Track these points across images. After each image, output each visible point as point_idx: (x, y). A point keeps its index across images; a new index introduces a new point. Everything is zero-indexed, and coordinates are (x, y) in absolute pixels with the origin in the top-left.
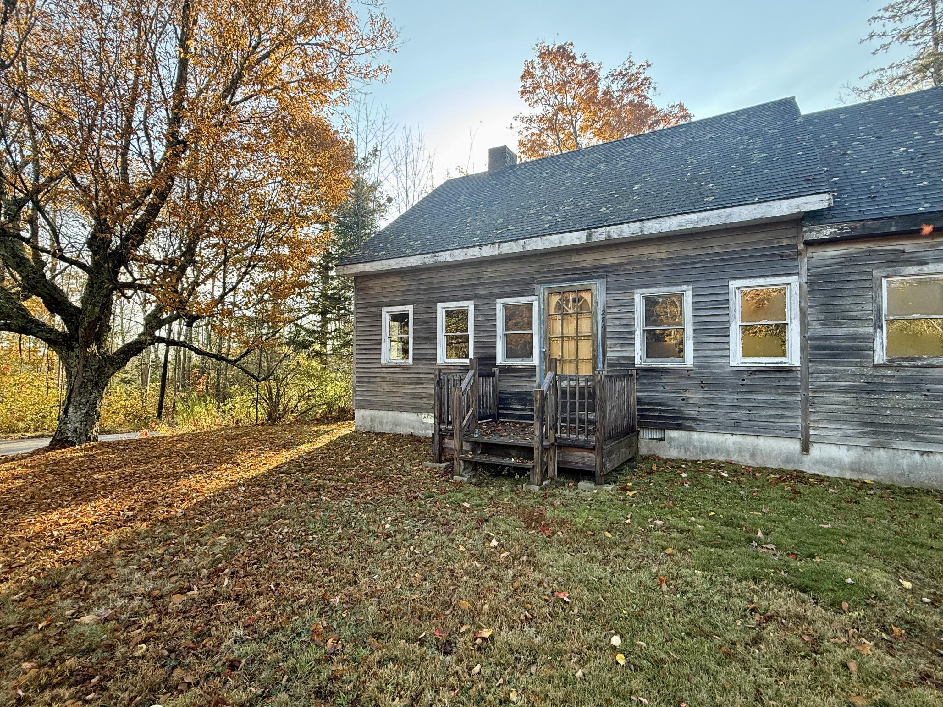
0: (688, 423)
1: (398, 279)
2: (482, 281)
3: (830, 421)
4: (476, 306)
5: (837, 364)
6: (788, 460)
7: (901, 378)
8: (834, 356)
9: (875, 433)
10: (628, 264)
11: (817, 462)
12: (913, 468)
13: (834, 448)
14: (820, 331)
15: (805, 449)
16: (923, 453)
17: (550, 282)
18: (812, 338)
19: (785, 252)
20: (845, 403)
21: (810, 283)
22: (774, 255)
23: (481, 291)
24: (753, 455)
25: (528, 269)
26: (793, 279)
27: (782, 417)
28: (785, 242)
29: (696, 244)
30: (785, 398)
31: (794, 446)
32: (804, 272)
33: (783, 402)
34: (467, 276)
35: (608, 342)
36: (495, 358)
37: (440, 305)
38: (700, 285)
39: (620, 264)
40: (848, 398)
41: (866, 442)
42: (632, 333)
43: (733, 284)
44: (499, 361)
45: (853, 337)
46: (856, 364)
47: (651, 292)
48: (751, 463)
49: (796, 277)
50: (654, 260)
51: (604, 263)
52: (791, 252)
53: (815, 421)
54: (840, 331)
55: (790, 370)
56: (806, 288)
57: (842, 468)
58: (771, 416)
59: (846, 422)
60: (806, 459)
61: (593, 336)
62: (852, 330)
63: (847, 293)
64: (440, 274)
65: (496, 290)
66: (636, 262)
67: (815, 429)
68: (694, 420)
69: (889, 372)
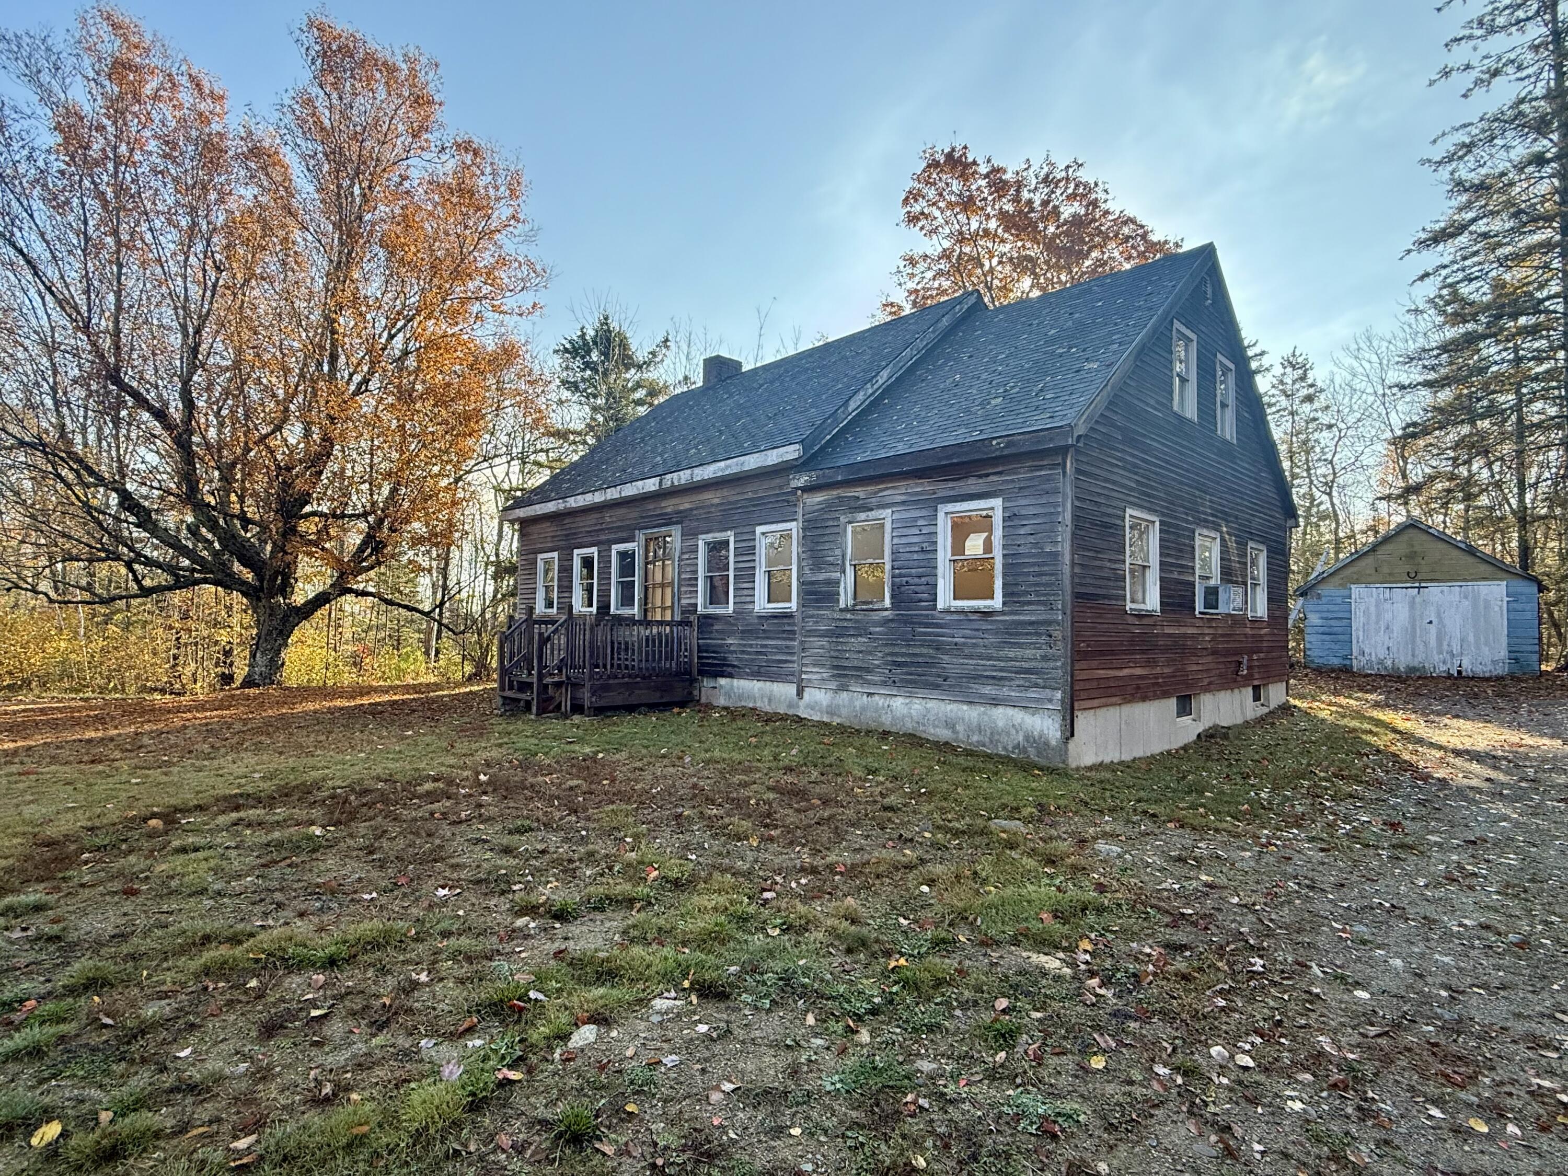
0: (729, 669)
1: (549, 524)
2: (604, 526)
3: (814, 665)
4: (599, 552)
5: (819, 608)
6: (790, 706)
8: (817, 601)
9: (840, 676)
10: (697, 509)
11: (807, 706)
12: (864, 709)
13: (817, 691)
14: (809, 576)
15: (800, 694)
16: (869, 694)
17: (646, 528)
18: (805, 583)
20: (822, 647)
21: (804, 529)
22: (783, 501)
23: (603, 537)
24: (770, 701)
25: (632, 514)
26: (793, 525)
27: (786, 662)
29: (738, 490)
30: (788, 643)
31: (791, 689)
33: (786, 647)
34: (594, 521)
35: (683, 589)
36: (609, 607)
37: (576, 552)
38: (738, 531)
39: (691, 509)
40: (824, 642)
42: (696, 579)
43: (760, 530)
44: (613, 610)
47: (709, 537)
48: (768, 709)
49: (795, 523)
50: (712, 505)
51: (681, 508)
53: (805, 665)
54: (822, 576)
55: (791, 615)
56: (801, 534)
57: (822, 712)
58: (779, 661)
61: (673, 582)
62: (828, 575)
63: (826, 538)
64: (578, 519)
65: (612, 536)
66: (701, 507)
67: (806, 673)
68: (734, 666)
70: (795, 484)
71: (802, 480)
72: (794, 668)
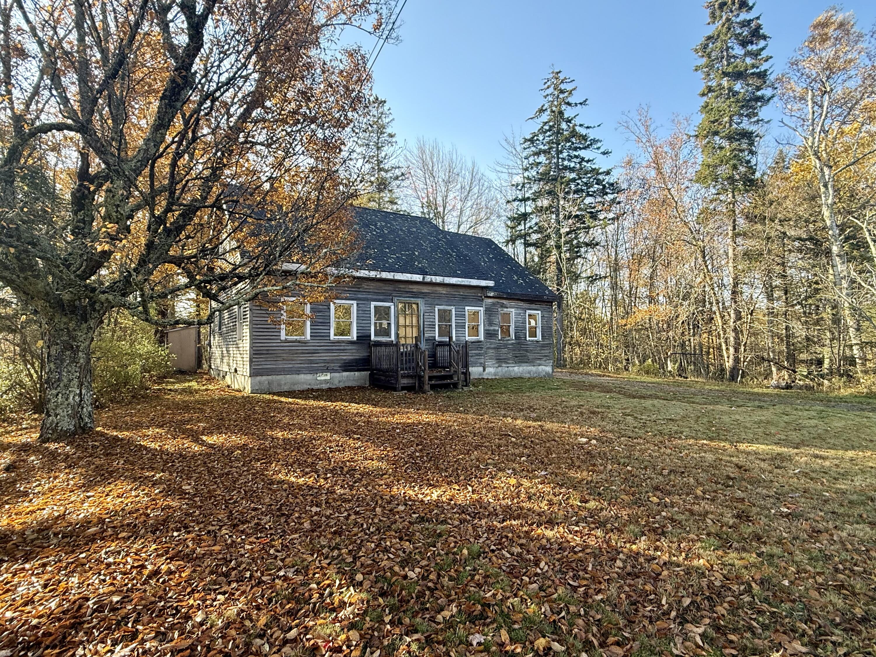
2: (361, 290)
3: (490, 359)
4: (357, 304)
5: (491, 339)
6: (480, 375)
7: (504, 344)
8: (490, 337)
9: (499, 362)
10: (433, 293)
11: (487, 374)
12: (505, 372)
13: (490, 368)
14: (487, 328)
15: (484, 370)
16: (508, 367)
17: (400, 297)
19: (479, 298)
20: (493, 353)
21: (486, 311)
22: (476, 299)
23: (363, 296)
25: (389, 288)
27: (479, 359)
28: (479, 295)
29: (456, 290)
31: (481, 369)
32: (484, 306)
33: (479, 353)
34: (350, 285)
35: (425, 329)
36: (370, 336)
37: (334, 301)
38: (457, 307)
39: (429, 293)
40: (493, 351)
41: (497, 365)
42: (434, 325)
43: (467, 308)
44: (373, 337)
46: (495, 339)
47: (441, 307)
49: (482, 308)
50: (442, 294)
51: (426, 291)
52: (481, 299)
53: (486, 359)
54: (492, 328)
59: (493, 359)
60: (484, 373)
61: (419, 326)
62: (494, 328)
63: (493, 315)
65: (370, 296)
66: (435, 293)
67: (487, 362)
69: (501, 342)
70: (489, 295)
71: (492, 294)
72: (482, 361)
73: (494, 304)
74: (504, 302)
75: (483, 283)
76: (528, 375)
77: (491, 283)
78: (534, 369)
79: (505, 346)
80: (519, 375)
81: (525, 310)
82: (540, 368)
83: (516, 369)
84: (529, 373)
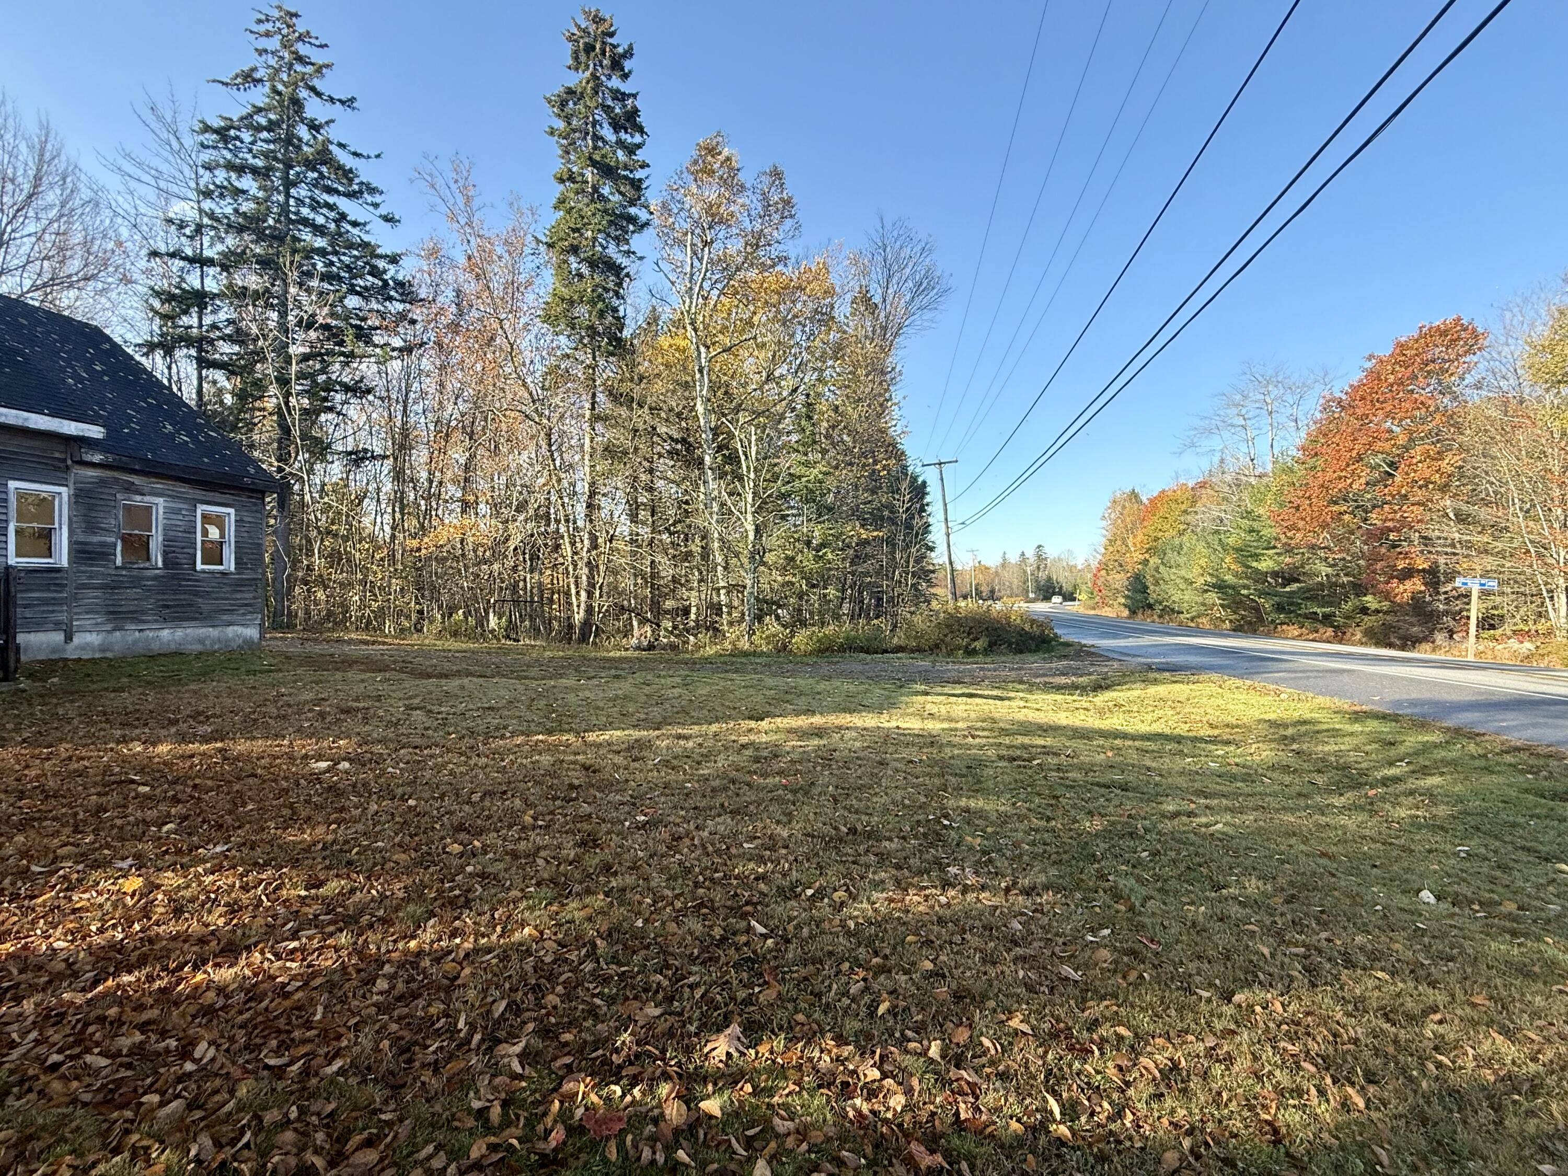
3: (87, 613)
5: (92, 565)
6: (55, 650)
7: (131, 576)
8: (90, 559)
9: (115, 619)
11: (76, 648)
12: (135, 642)
13: (88, 634)
14: (81, 538)
15: (69, 638)
16: (140, 631)
18: (77, 543)
19: (56, 463)
20: (97, 597)
21: (76, 496)
22: (46, 464)
26: (63, 490)
27: (53, 612)
28: (57, 455)
30: (55, 595)
31: (59, 637)
32: (71, 485)
33: (54, 599)
40: (98, 593)
41: (109, 627)
43: (12, 485)
45: (103, 544)
46: (103, 566)
49: (65, 489)
52: (62, 465)
53: (76, 614)
54: (96, 539)
55: (59, 570)
56: (73, 500)
57: (94, 651)
58: (44, 612)
59: (97, 613)
60: (71, 646)
62: (103, 539)
63: (99, 508)
67: (77, 620)
69: (124, 573)
70: (88, 458)
71: (97, 458)
72: (64, 617)
73: (102, 482)
74: (136, 480)
75: (71, 428)
76: (199, 647)
77: (95, 432)
78: (213, 632)
79: (136, 582)
80: (173, 646)
81: (194, 503)
82: (231, 631)
83: (165, 634)
84: (201, 641)
